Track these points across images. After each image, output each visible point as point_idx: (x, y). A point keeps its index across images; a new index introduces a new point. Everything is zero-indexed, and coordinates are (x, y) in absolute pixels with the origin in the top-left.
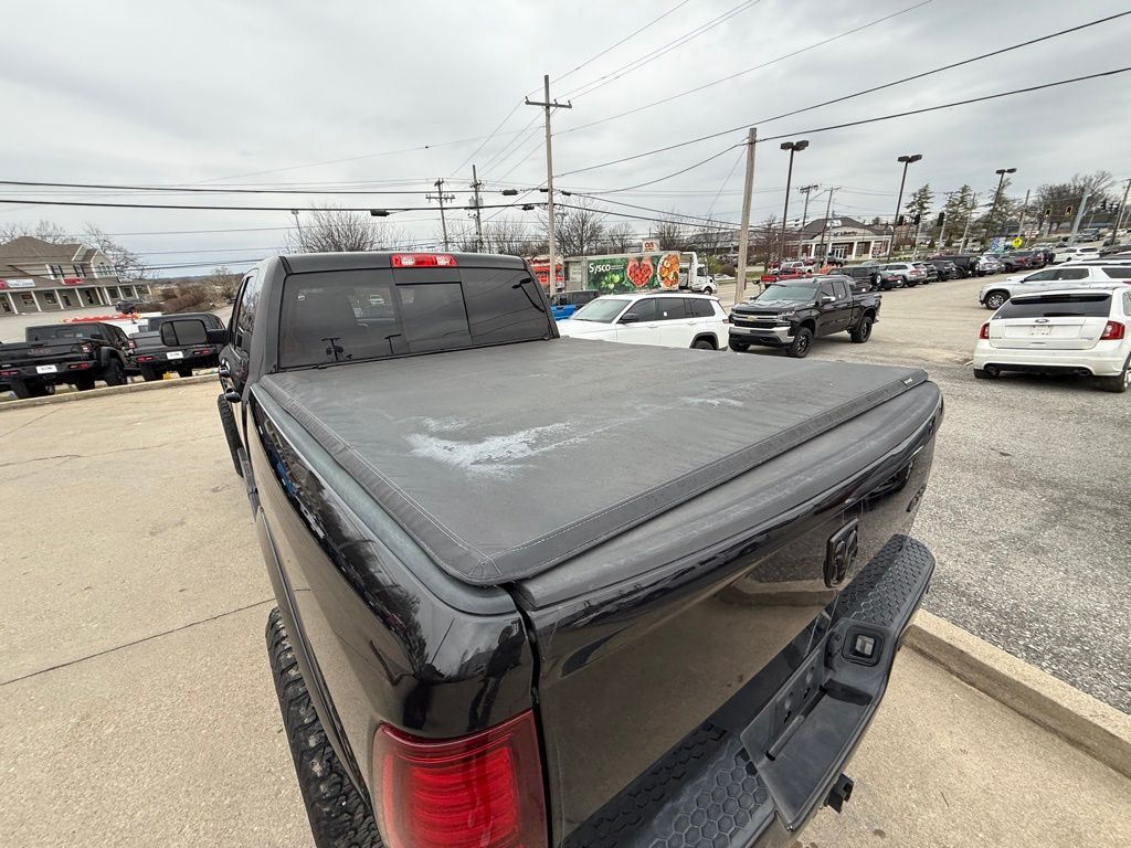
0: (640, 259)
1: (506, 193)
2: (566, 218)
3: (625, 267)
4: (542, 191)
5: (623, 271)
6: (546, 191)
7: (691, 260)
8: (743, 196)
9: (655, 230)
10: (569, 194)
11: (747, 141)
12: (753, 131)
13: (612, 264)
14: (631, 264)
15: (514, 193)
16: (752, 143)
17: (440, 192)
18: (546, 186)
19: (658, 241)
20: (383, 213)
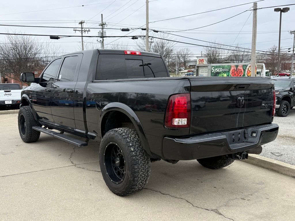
0: (237, 66)
1: (123, 30)
2: (153, 44)
3: (229, 70)
4: (143, 29)
5: (228, 72)
6: (145, 29)
7: (262, 68)
8: (252, 35)
9: (205, 52)
10: (157, 32)
11: (252, 9)
12: (255, 4)
13: (223, 68)
14: (232, 69)
15: (127, 30)
16: (255, 10)
17: (82, 28)
18: (145, 27)
19: (206, 59)
20: (57, 38)
